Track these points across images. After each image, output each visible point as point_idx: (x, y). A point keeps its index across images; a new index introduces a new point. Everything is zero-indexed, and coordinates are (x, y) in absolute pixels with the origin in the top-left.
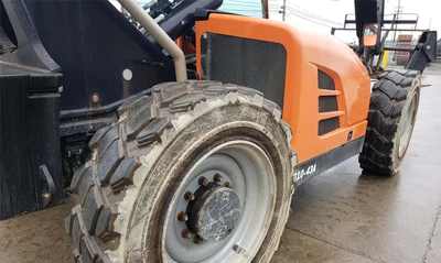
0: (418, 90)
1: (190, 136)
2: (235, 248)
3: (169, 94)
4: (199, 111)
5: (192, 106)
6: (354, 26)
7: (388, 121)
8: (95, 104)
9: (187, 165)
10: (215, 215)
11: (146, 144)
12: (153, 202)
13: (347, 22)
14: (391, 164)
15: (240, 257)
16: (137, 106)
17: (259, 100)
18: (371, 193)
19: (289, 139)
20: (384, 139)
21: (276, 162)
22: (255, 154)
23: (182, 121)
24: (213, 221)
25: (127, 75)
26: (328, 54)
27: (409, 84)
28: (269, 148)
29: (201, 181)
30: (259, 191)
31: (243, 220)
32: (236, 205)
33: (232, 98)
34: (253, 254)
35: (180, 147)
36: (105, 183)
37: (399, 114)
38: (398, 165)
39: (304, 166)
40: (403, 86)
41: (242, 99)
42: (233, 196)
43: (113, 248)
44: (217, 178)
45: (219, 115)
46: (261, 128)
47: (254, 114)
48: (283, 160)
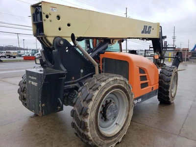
0: (176, 72)
1: (105, 88)
2: (116, 124)
3: (99, 77)
4: (107, 82)
5: (105, 80)
6: (153, 49)
7: (166, 84)
8: (73, 80)
9: (104, 96)
10: (111, 112)
11: (95, 90)
12: (96, 106)
13: (150, 48)
14: (169, 99)
15: (118, 127)
16: (91, 81)
17: (122, 78)
18: (163, 110)
19: (131, 89)
20: (166, 90)
21: (128, 96)
22: (121, 93)
23: (103, 84)
24: (110, 114)
25: (82, 71)
26: (142, 63)
27: (172, 71)
28: (126, 92)
29: (107, 101)
30: (123, 105)
31: (119, 115)
32: (117, 109)
33: (115, 78)
34: (122, 125)
35: (103, 91)
36: (84, 101)
37: (170, 81)
38: (172, 100)
39: (137, 99)
40: (170, 71)
41: (118, 78)
42: (116, 106)
43: (87, 118)
44: (111, 101)
45: (112, 82)
46: (123, 86)
47: (121, 82)
48: (130, 96)
